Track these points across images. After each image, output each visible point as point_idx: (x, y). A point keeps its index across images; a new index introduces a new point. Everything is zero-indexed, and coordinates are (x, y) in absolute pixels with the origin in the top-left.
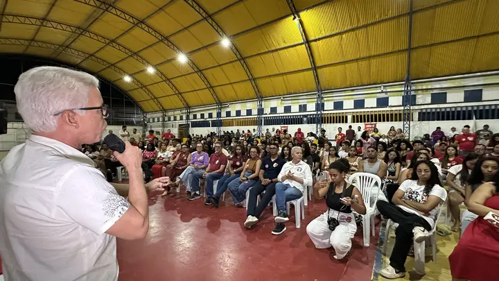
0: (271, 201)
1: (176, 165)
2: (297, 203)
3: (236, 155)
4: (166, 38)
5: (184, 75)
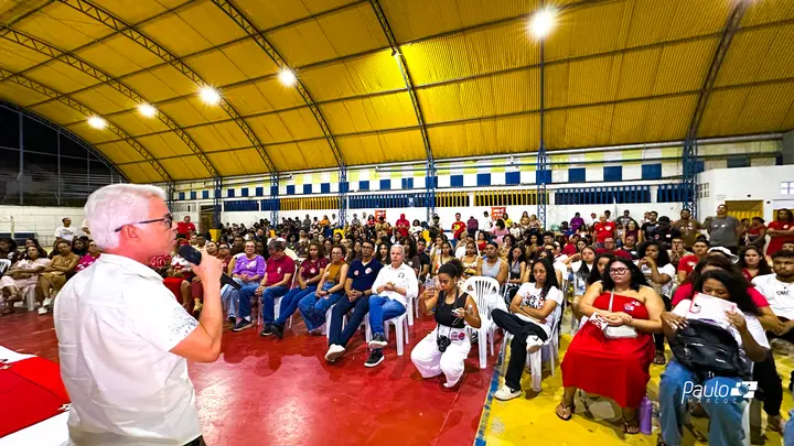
0: (362, 323)
2: (398, 322)
3: (310, 257)
4: (179, 59)
5: (212, 123)
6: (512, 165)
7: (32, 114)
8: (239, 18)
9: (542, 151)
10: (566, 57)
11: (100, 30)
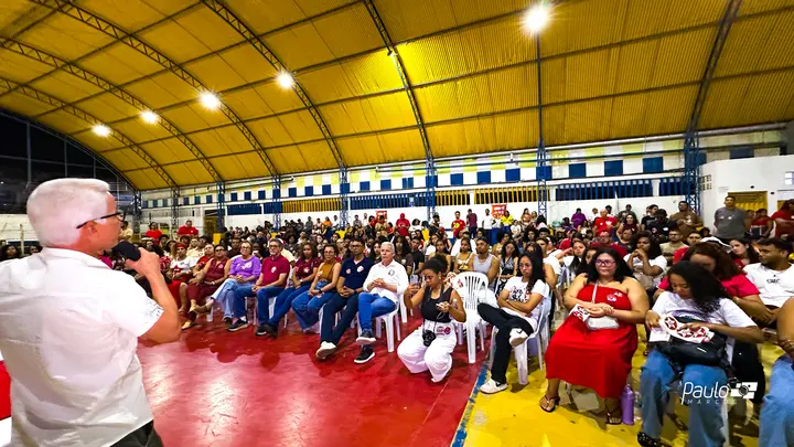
1: (206, 277)
2: (388, 319)
4: (180, 66)
5: (214, 128)
6: (512, 162)
7: (39, 124)
8: (236, 23)
9: (541, 147)
10: (564, 51)
11: (101, 39)
